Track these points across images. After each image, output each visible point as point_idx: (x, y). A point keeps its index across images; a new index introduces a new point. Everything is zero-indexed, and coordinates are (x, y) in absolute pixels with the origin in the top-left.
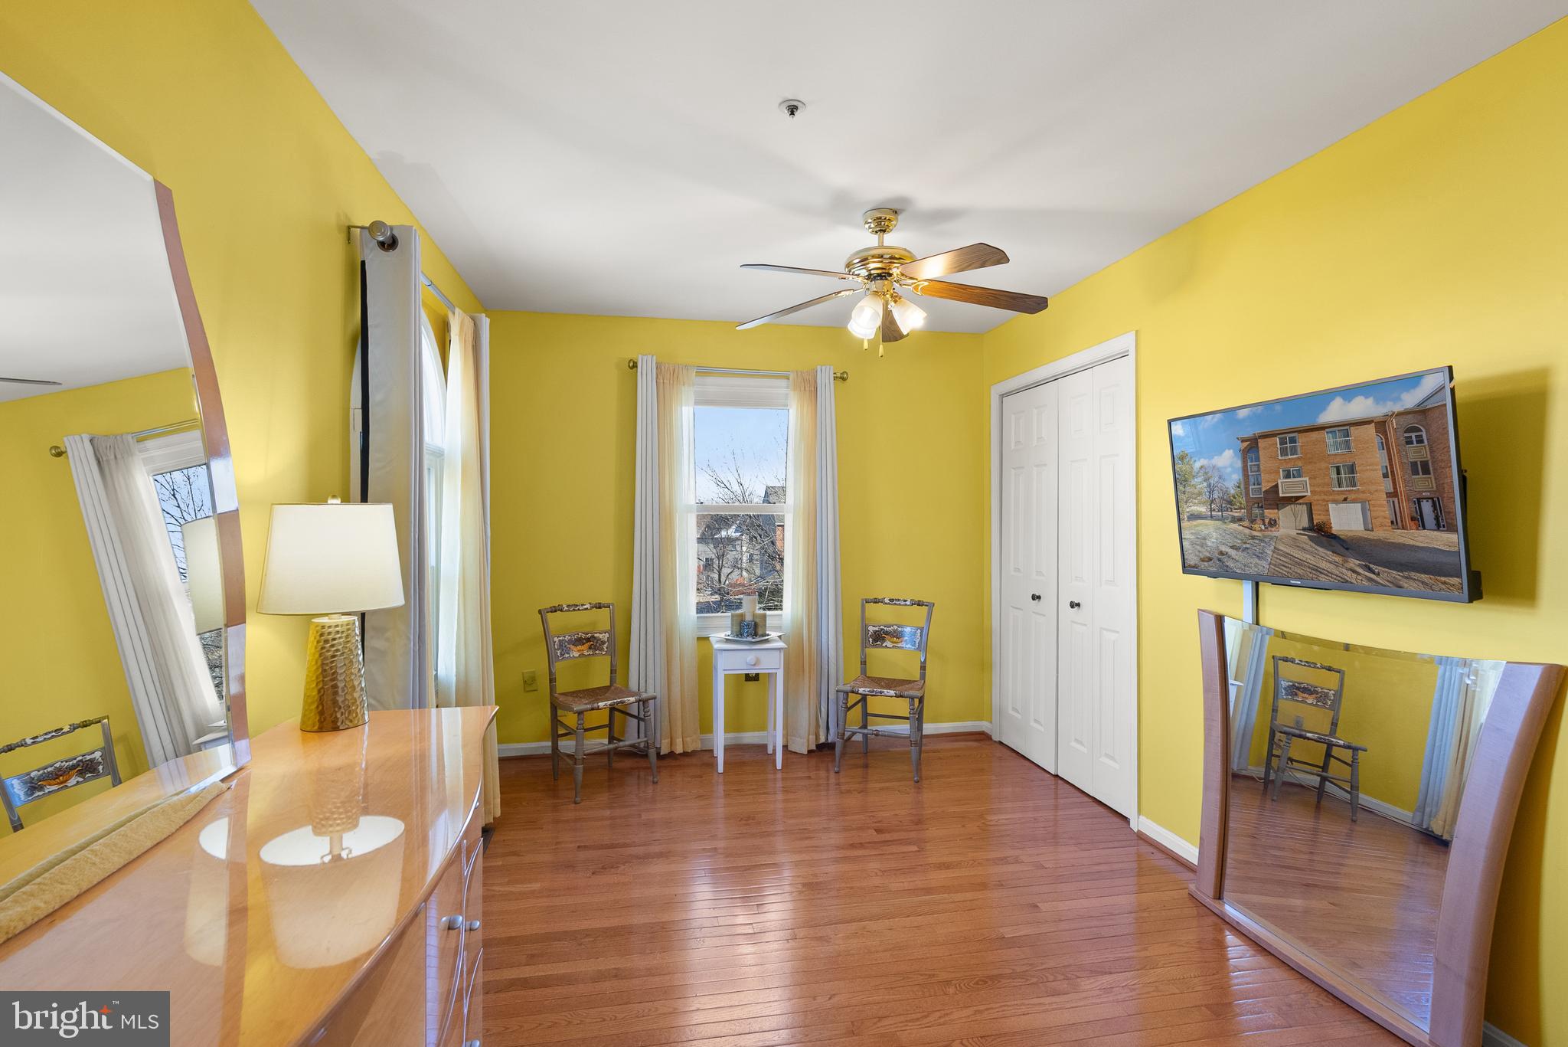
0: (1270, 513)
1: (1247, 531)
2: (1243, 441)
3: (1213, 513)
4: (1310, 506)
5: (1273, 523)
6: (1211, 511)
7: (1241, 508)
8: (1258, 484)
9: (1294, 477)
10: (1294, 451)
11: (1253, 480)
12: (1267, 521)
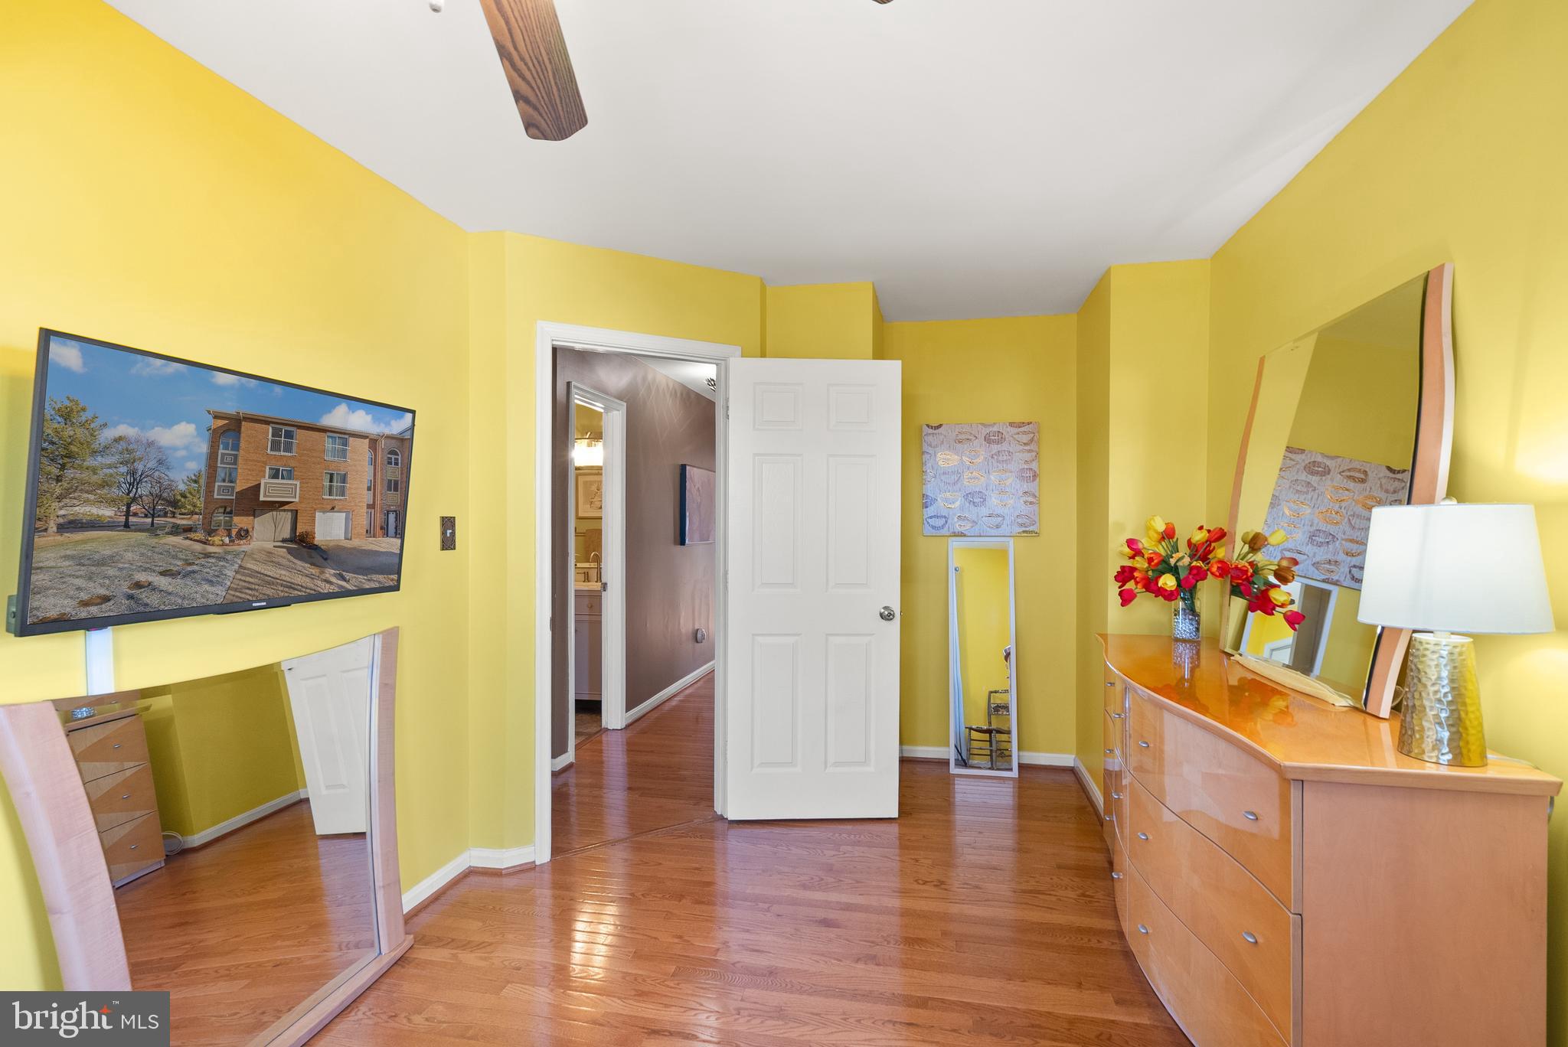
0: (241, 522)
1: (198, 547)
2: (216, 417)
3: (132, 519)
4: (295, 513)
5: (244, 534)
6: (128, 514)
7: (193, 513)
8: (231, 482)
9: (283, 478)
10: (288, 448)
11: (223, 475)
12: (234, 533)
